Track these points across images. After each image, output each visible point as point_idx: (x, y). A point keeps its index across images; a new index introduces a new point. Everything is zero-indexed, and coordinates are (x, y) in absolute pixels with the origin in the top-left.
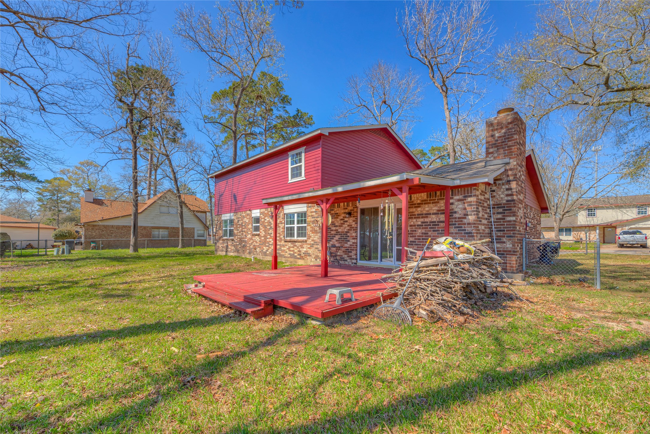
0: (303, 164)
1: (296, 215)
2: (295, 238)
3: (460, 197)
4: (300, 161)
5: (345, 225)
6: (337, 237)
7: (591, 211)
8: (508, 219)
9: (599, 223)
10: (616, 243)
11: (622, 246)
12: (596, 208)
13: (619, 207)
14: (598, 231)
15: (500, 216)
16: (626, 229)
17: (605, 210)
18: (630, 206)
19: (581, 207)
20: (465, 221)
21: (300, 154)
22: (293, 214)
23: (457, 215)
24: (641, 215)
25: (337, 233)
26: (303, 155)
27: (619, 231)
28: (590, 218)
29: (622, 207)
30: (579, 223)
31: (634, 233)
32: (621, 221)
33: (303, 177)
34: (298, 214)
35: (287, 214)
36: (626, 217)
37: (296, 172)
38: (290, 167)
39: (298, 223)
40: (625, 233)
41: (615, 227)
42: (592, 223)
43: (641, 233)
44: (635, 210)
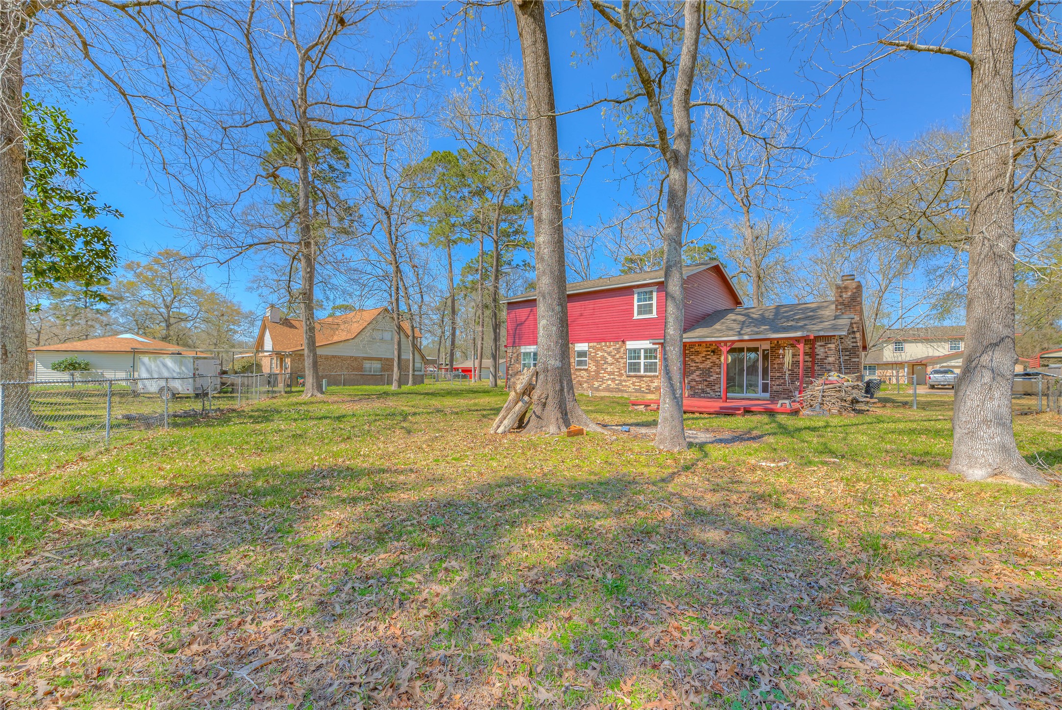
0: (654, 302)
1: (642, 351)
2: (642, 373)
3: (822, 343)
4: (651, 299)
5: (708, 362)
6: (698, 373)
7: (899, 345)
8: (854, 360)
9: (908, 359)
10: (926, 384)
11: (932, 387)
12: (905, 341)
13: (927, 340)
14: (906, 369)
15: (847, 358)
16: (937, 367)
17: (914, 344)
18: (940, 340)
19: (888, 340)
20: (826, 361)
21: (651, 292)
22: (640, 350)
23: (819, 357)
24: (954, 351)
25: (698, 368)
26: (655, 294)
27: (930, 369)
28: (897, 354)
29: (932, 341)
30: (885, 360)
31: (946, 372)
32: (932, 358)
33: (654, 315)
34: (646, 350)
35: (630, 350)
36: (937, 354)
37: (643, 310)
38: (636, 303)
39: (646, 358)
40: (937, 372)
41: (926, 365)
42: (900, 359)
43: (952, 372)
44: (947, 346)
